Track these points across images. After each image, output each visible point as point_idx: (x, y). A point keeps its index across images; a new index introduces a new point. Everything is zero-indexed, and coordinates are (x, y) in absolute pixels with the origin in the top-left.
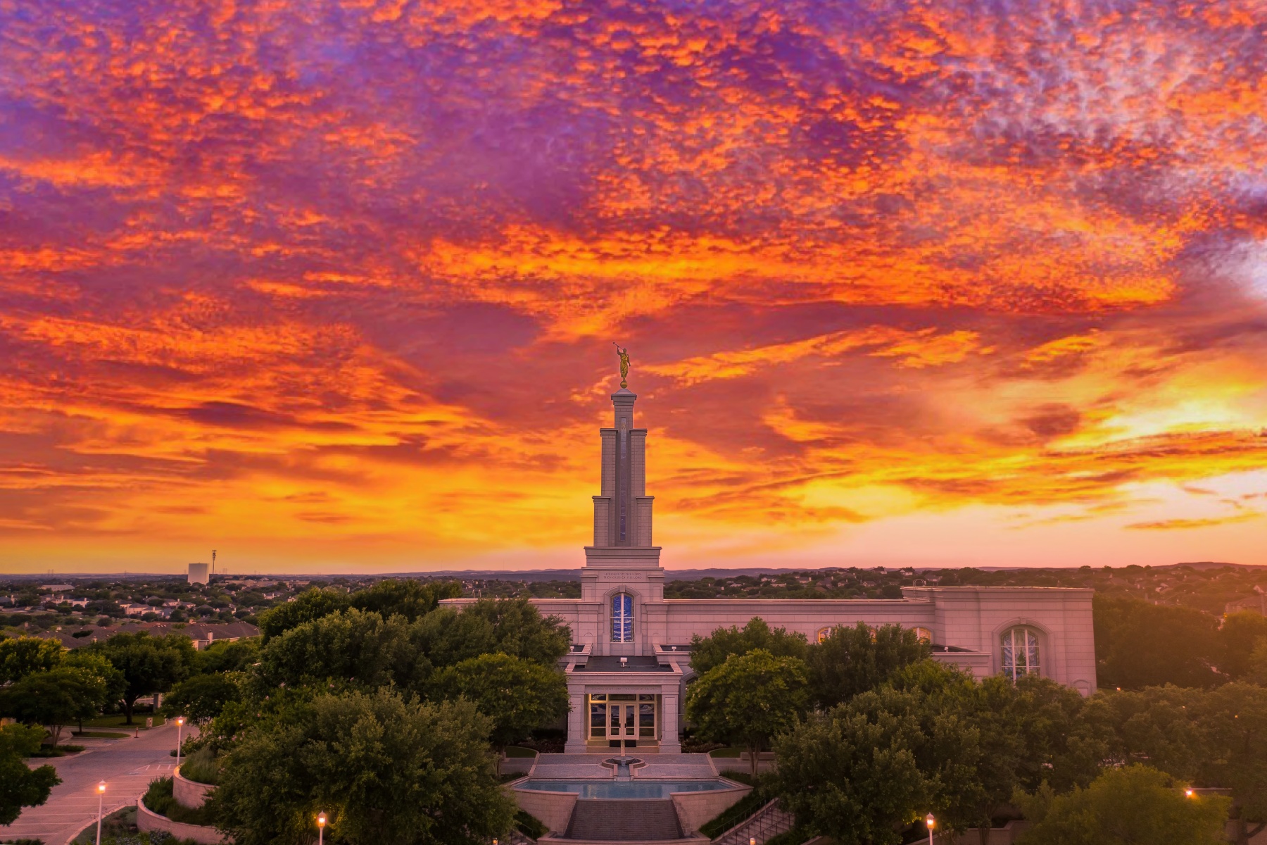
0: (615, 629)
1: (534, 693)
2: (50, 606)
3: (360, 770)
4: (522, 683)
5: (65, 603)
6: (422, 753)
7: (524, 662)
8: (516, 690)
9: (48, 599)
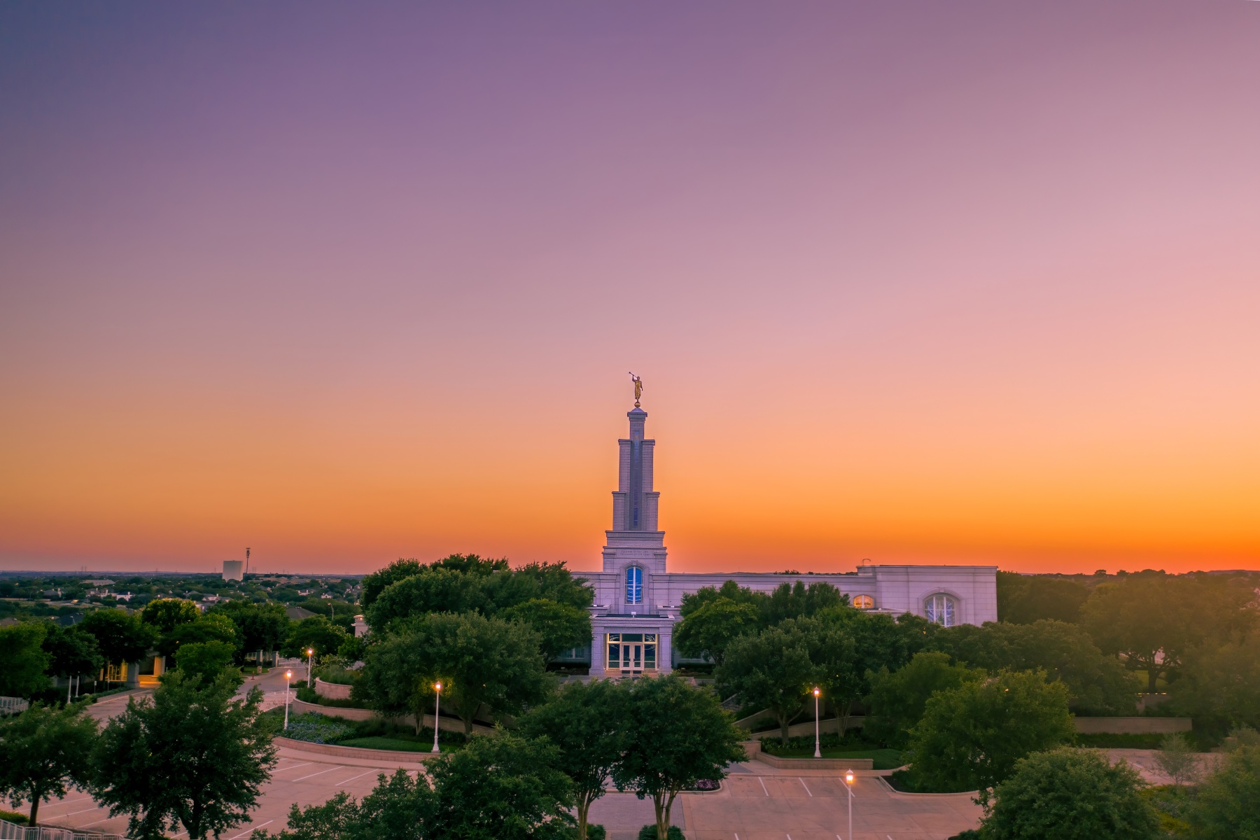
0: (629, 593)
1: (568, 625)
2: (95, 599)
3: (463, 655)
4: (559, 618)
5: (109, 597)
6: (501, 647)
7: (560, 604)
8: (556, 622)
9: (92, 593)
